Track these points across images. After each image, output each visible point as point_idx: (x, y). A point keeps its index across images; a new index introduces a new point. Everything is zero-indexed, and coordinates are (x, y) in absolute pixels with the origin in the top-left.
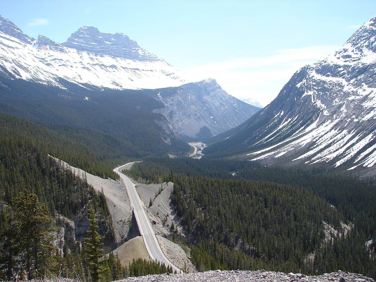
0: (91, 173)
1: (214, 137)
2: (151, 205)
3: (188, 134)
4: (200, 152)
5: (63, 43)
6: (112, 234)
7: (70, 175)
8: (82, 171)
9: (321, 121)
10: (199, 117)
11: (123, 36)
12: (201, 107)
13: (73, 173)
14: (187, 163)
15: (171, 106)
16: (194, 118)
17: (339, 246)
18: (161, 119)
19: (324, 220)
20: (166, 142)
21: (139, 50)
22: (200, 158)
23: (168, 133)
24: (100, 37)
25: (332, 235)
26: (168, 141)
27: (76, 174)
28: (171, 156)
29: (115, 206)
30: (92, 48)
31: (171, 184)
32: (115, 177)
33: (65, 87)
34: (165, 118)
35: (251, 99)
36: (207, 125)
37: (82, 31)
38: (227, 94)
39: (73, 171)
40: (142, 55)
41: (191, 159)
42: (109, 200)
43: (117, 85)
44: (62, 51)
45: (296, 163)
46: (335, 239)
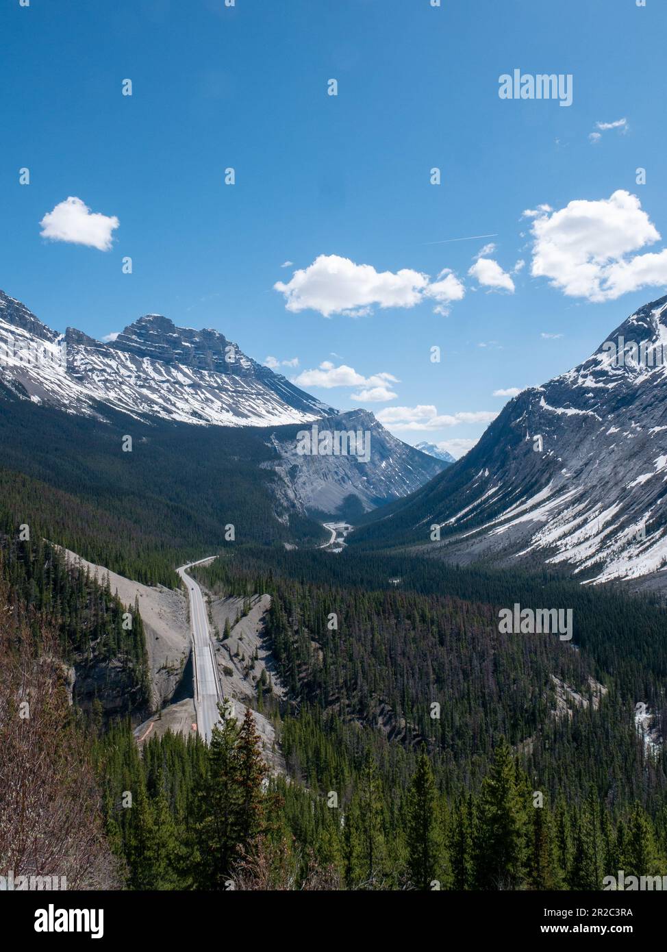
0: (122, 573)
1: (368, 513)
2: (226, 636)
3: (321, 508)
4: (341, 540)
5: (108, 343)
6: (145, 693)
7: (80, 577)
8: (103, 571)
9: (556, 486)
10: (343, 478)
11: (215, 334)
12: (346, 461)
13: (86, 574)
14: (314, 559)
15: (292, 458)
16: (333, 478)
17: (582, 727)
18: (274, 480)
19: (555, 674)
20: (280, 520)
21: (242, 359)
22: (340, 550)
23: (285, 504)
24: (174, 335)
25: (570, 703)
26: (284, 519)
27: (91, 575)
28: (288, 547)
29: (157, 639)
30: (160, 353)
31: (267, 598)
32: (172, 582)
33: (108, 417)
34: (281, 479)
35: (436, 447)
36: (356, 492)
37: (143, 324)
38: (393, 437)
39: (86, 569)
40: (246, 367)
41: (323, 552)
42: (147, 626)
43: (200, 417)
44: (106, 355)
45: (511, 563)
46: (576, 712)
